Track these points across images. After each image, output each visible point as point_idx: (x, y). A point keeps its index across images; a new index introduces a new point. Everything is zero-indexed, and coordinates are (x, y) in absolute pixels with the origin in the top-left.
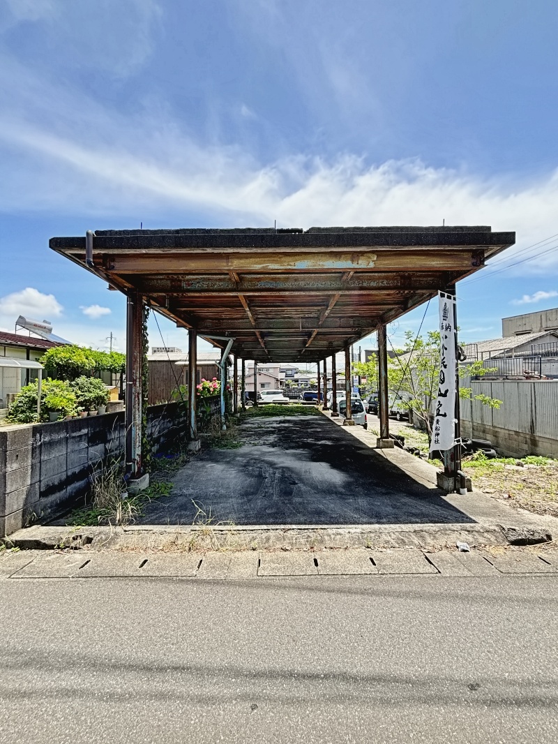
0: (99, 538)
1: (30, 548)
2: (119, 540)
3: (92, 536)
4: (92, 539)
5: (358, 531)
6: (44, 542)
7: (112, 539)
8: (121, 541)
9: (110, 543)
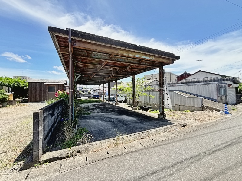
0: (82, 150)
1: (54, 161)
2: (91, 149)
3: (79, 150)
4: (80, 151)
5: (155, 130)
6: (60, 157)
7: (88, 149)
8: (92, 148)
9: (88, 150)
